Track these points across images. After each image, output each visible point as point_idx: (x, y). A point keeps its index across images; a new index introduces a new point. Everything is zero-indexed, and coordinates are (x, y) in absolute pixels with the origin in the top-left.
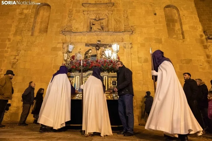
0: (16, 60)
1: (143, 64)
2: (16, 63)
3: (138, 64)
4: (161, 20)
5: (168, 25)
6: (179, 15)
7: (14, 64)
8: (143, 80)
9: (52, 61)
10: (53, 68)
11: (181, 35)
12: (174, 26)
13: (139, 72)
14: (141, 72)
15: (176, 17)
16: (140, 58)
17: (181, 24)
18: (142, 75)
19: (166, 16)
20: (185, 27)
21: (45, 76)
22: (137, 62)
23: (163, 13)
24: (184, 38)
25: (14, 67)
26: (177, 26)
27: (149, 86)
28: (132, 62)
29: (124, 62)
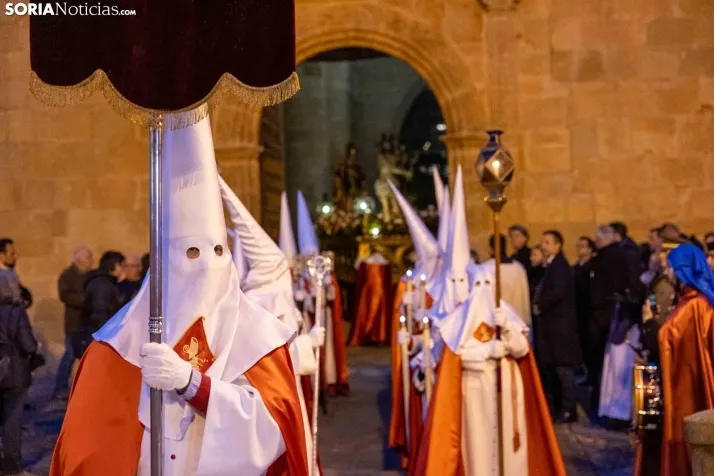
1: (574, 85)
3: (551, 89)
8: (571, 171)
14: (563, 132)
16: (564, 55)
18: (567, 144)
22: (546, 80)
27: (600, 198)
28: (522, 79)
29: (479, 86)
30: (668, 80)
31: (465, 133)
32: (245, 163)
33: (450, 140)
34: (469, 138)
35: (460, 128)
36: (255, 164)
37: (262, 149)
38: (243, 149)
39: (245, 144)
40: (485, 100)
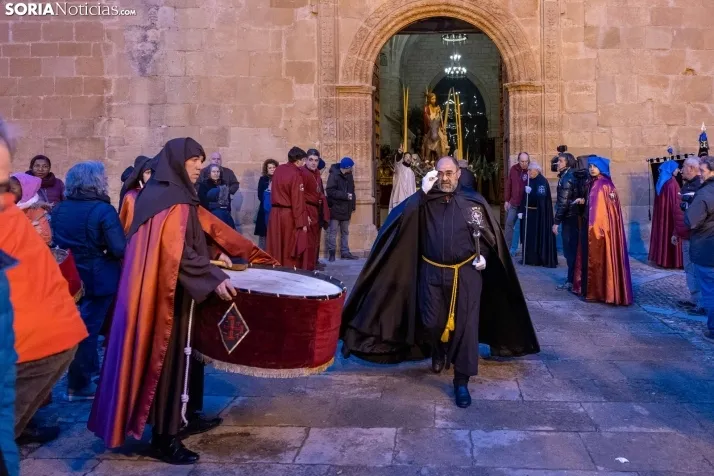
0: (149, 46)
1: (600, 50)
2: (151, 56)
3: (583, 52)
7: (145, 59)
8: (596, 112)
9: (279, 46)
10: (287, 74)
13: (583, 82)
14: (591, 83)
16: (593, 29)
18: (594, 92)
21: (262, 104)
22: (581, 46)
25: (149, 70)
27: (616, 132)
28: (564, 45)
29: (534, 48)
30: (664, 50)
31: (523, 82)
32: (362, 98)
33: (512, 87)
34: (526, 86)
35: (519, 79)
36: (369, 98)
37: (374, 88)
38: (361, 87)
39: (363, 83)
40: (538, 58)
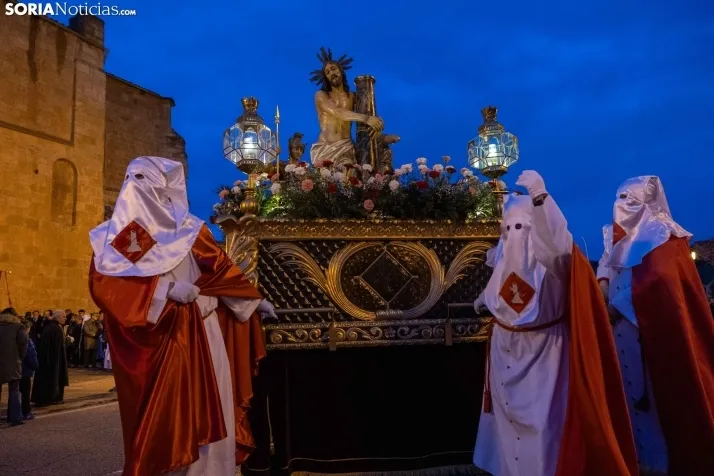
4: (44, 185)
5: (54, 195)
6: (76, 180)
11: (71, 217)
12: (64, 198)
15: (70, 182)
17: (75, 199)
19: (55, 176)
20: (81, 207)
23: (49, 173)
24: (74, 222)
26: (69, 200)
